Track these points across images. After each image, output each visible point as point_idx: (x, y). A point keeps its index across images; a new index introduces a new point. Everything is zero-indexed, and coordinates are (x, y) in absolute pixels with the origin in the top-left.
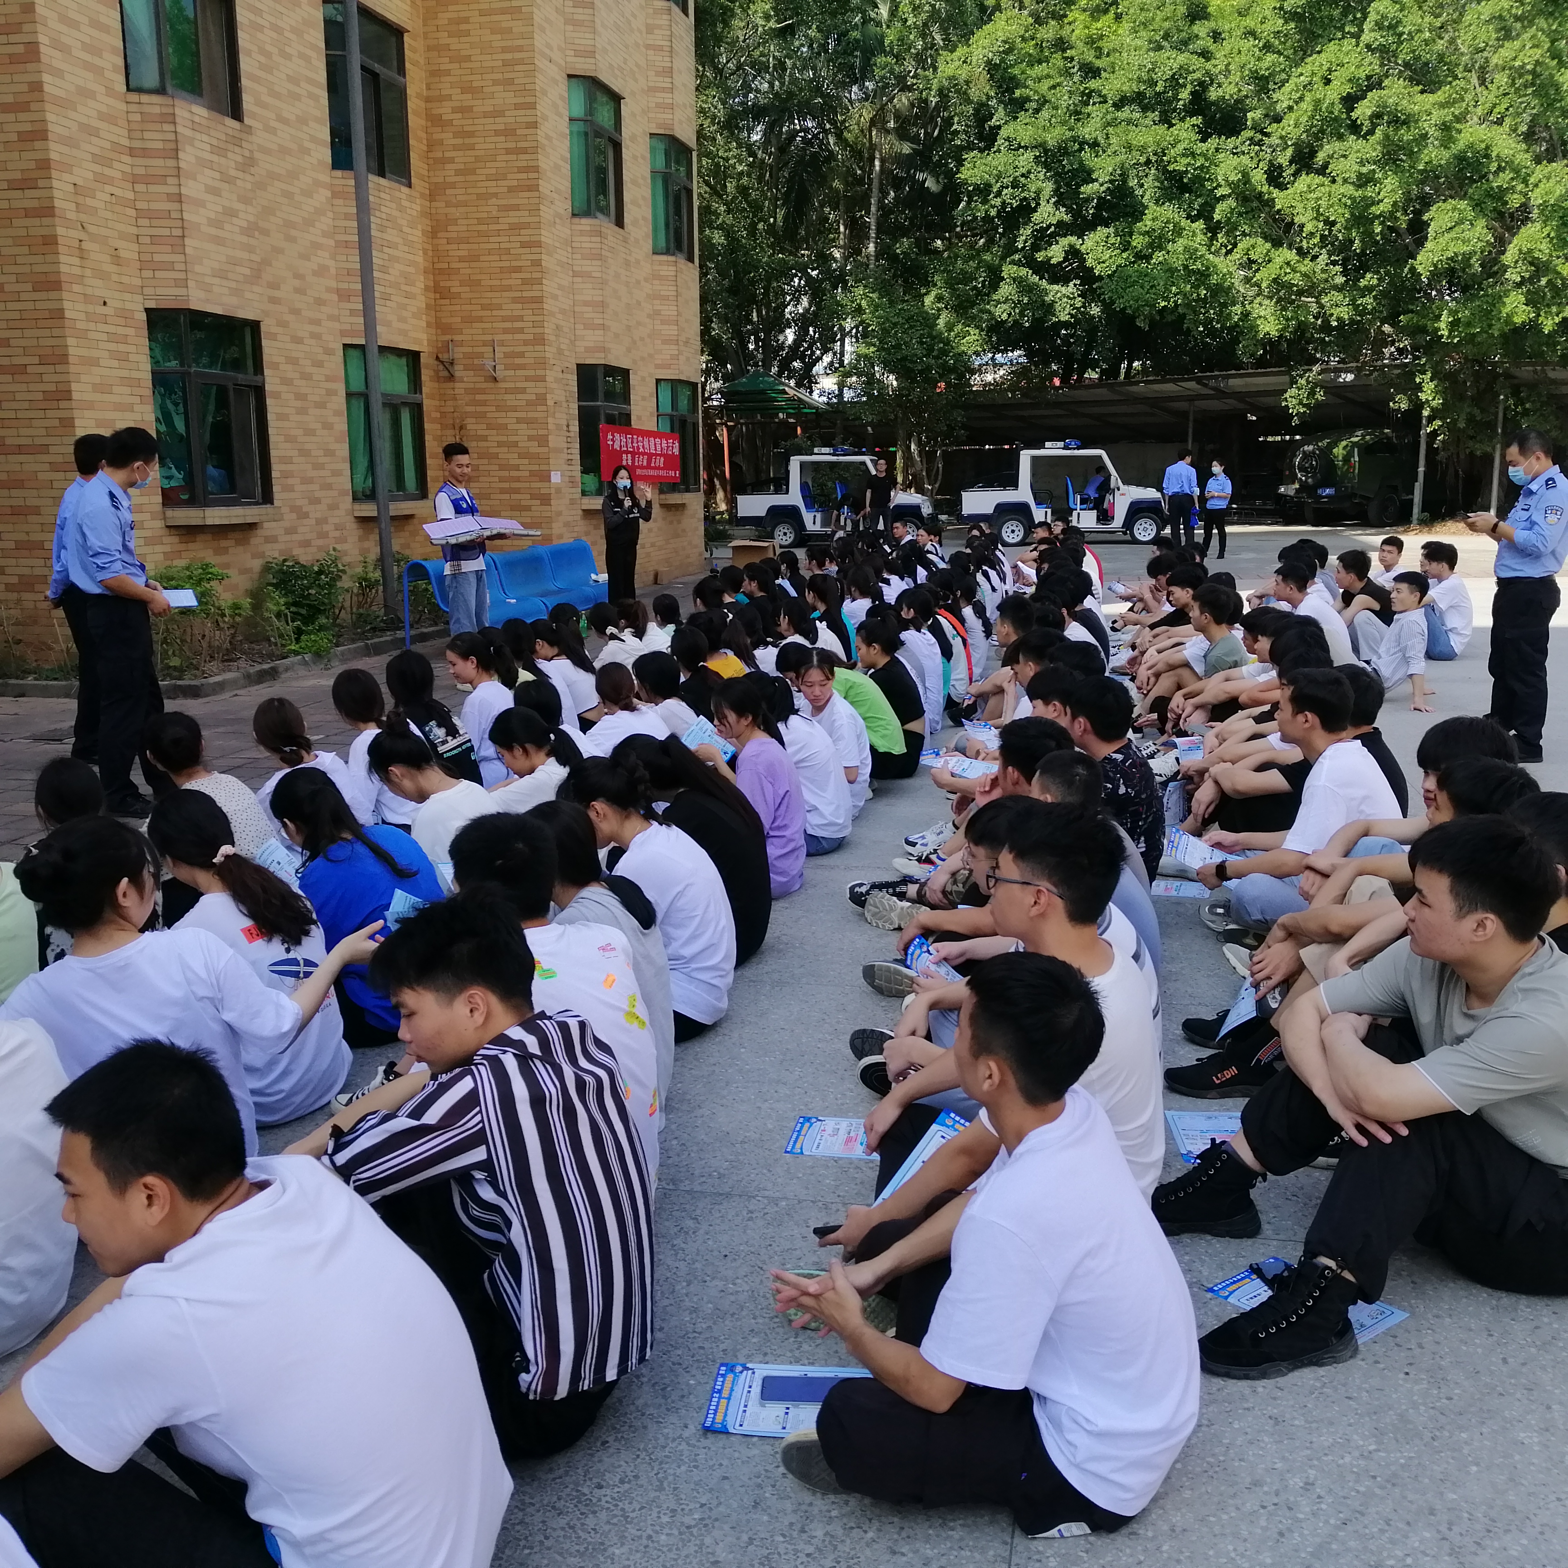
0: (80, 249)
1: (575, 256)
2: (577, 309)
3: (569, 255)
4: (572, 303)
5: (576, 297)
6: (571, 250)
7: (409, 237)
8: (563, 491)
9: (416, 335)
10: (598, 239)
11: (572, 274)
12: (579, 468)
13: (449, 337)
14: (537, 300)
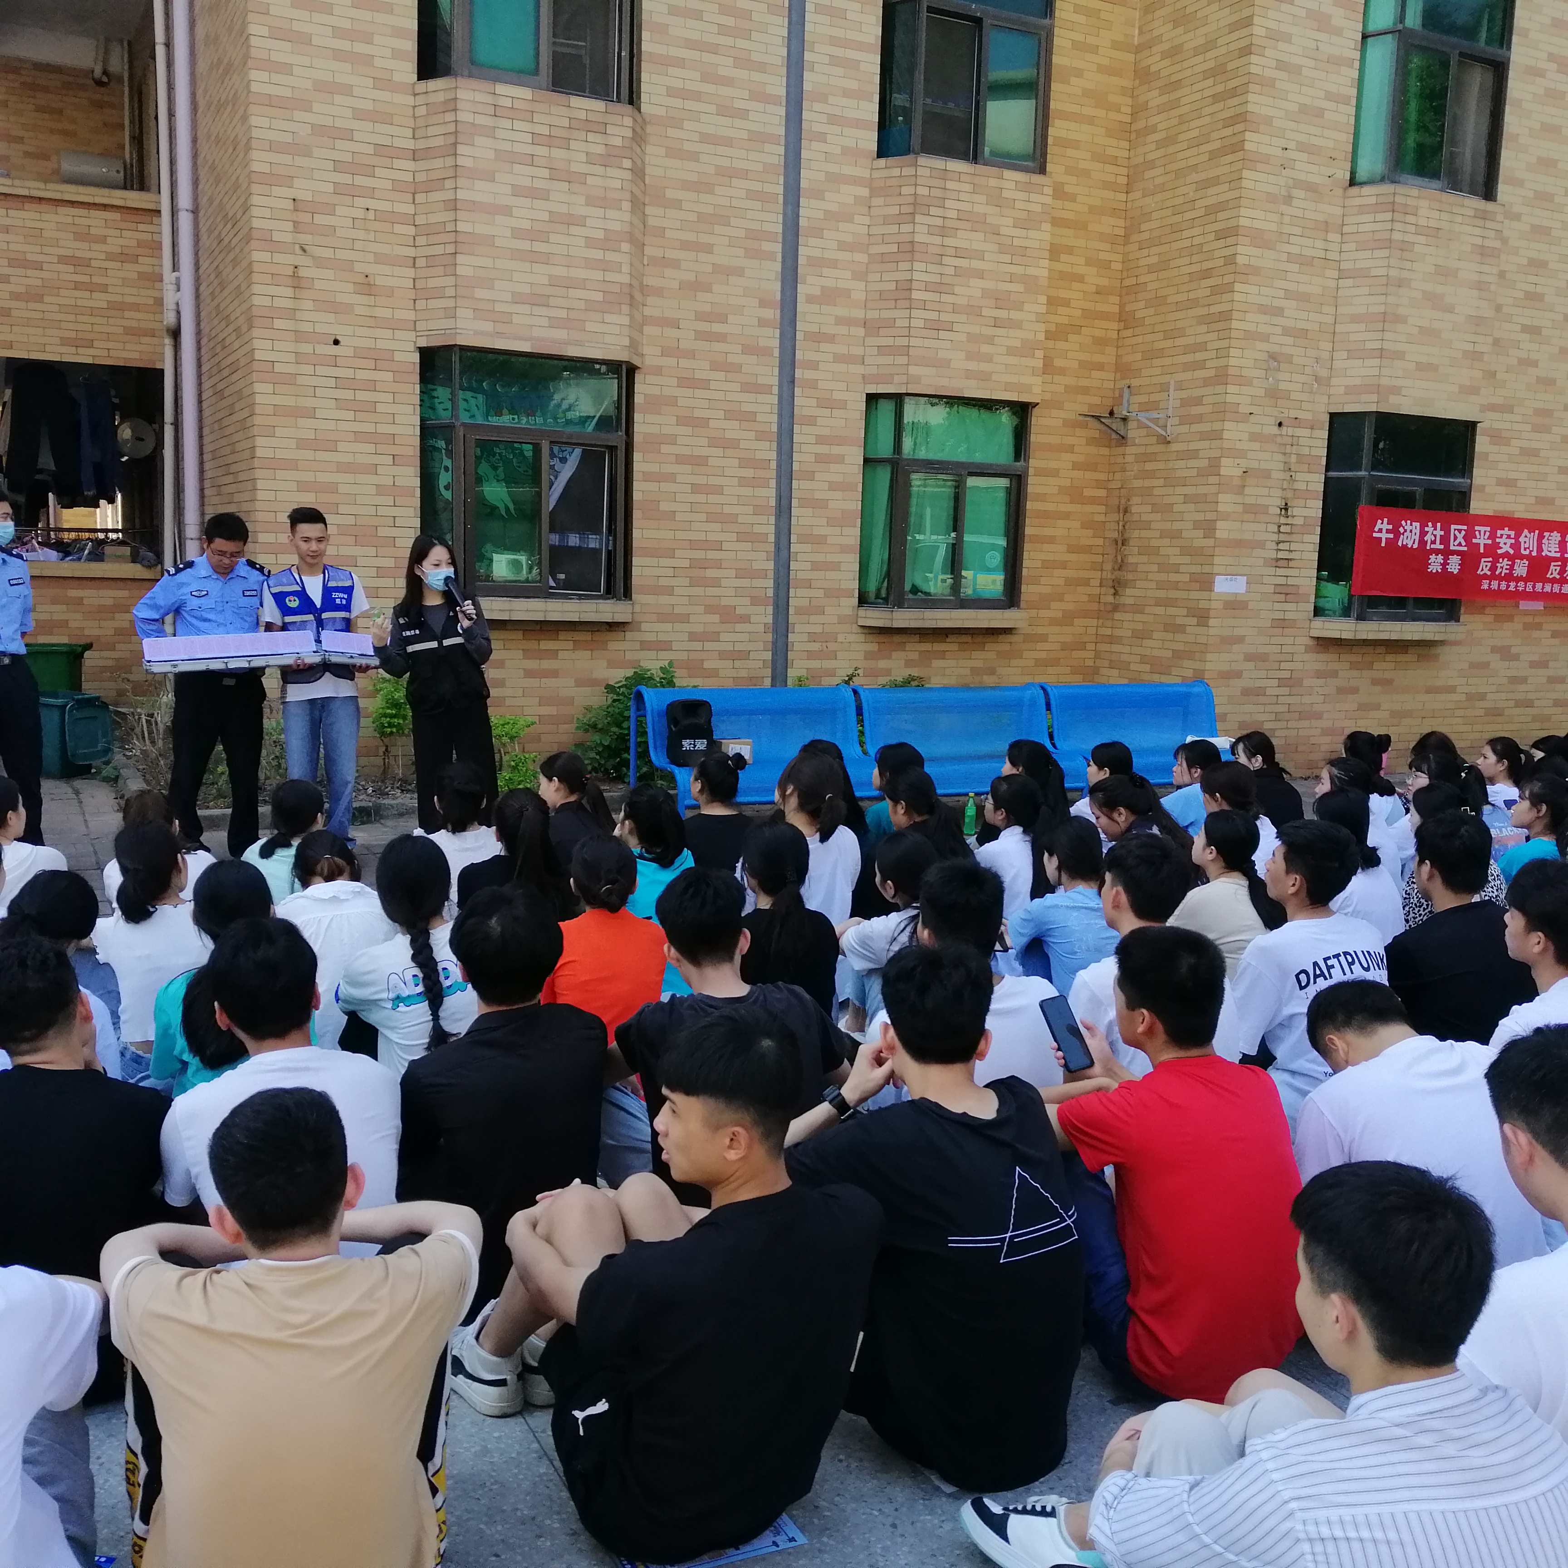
0: (295, 276)
1: (1345, 247)
2: (1339, 328)
3: (1331, 246)
4: (1330, 319)
5: (1340, 310)
6: (1337, 237)
7: (1016, 242)
8: (1251, 606)
9: (1014, 379)
10: (1388, 216)
11: (1335, 274)
12: (1314, 573)
13: (1128, 382)
14: (1226, 317)
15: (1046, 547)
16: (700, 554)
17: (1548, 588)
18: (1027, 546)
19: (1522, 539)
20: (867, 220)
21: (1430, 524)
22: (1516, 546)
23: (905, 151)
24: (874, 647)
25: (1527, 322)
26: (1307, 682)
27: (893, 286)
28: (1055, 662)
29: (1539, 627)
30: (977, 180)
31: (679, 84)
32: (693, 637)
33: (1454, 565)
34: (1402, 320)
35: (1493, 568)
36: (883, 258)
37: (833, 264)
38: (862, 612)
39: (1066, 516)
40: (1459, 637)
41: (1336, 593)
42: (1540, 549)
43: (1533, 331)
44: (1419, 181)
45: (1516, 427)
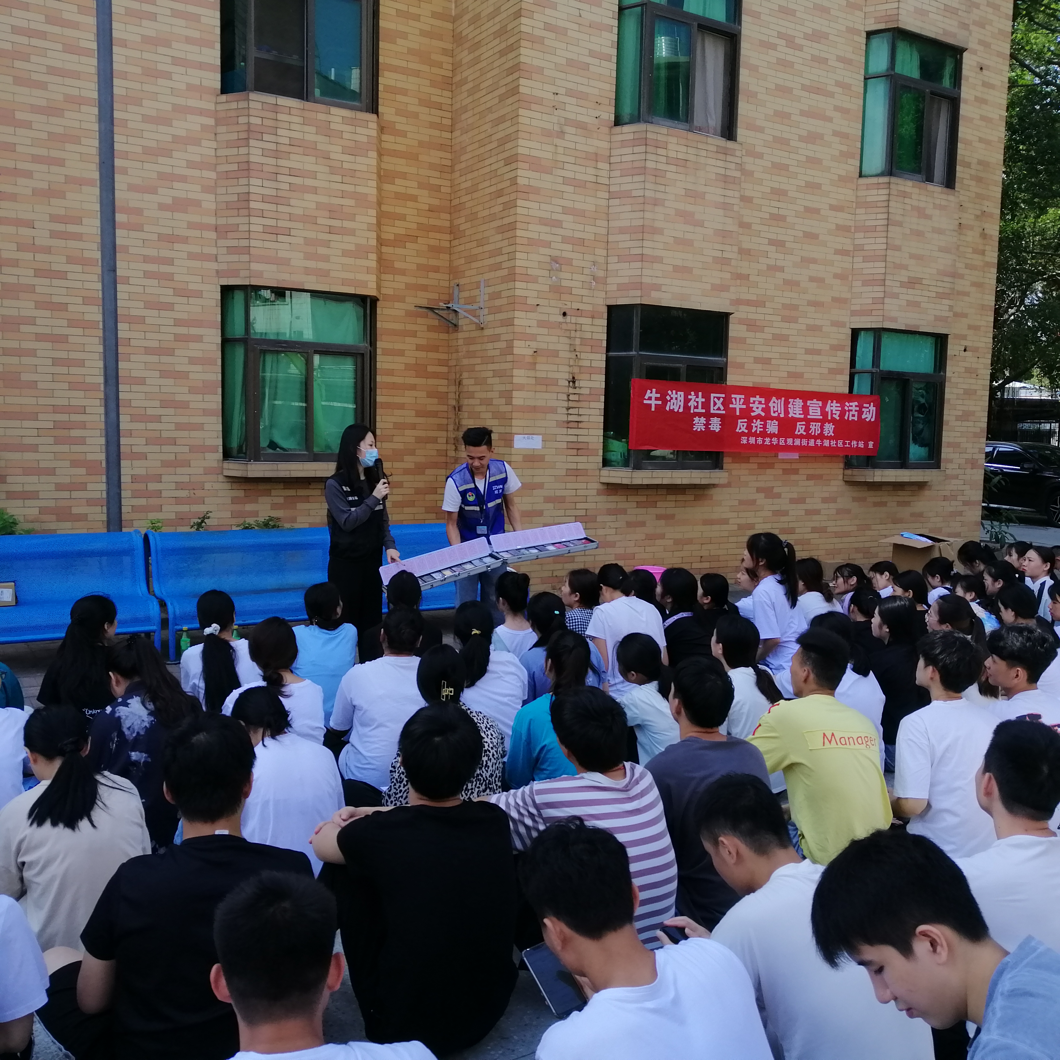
1: (613, 174)
2: (611, 238)
3: (601, 173)
4: (604, 231)
5: (612, 224)
6: (607, 166)
7: (346, 165)
8: (547, 458)
9: (350, 276)
10: (642, 149)
11: (606, 195)
12: (601, 432)
13: (457, 281)
14: (512, 227)
15: (397, 412)
16: (64, 417)
17: (797, 442)
18: (379, 411)
19: (771, 404)
20: (214, 145)
21: (693, 393)
22: (767, 410)
23: (244, 89)
24: (241, 493)
25: (774, 237)
26: (599, 519)
27: (235, 198)
28: (412, 504)
29: (796, 471)
30: (307, 114)
31: (24, 24)
32: (60, 487)
33: (715, 425)
34: (659, 231)
35: (749, 427)
36: (227, 175)
37: (183, 179)
38: (226, 465)
39: (413, 387)
40: (723, 481)
41: (618, 447)
42: (787, 412)
43: (778, 244)
44: (669, 122)
45: (768, 317)
